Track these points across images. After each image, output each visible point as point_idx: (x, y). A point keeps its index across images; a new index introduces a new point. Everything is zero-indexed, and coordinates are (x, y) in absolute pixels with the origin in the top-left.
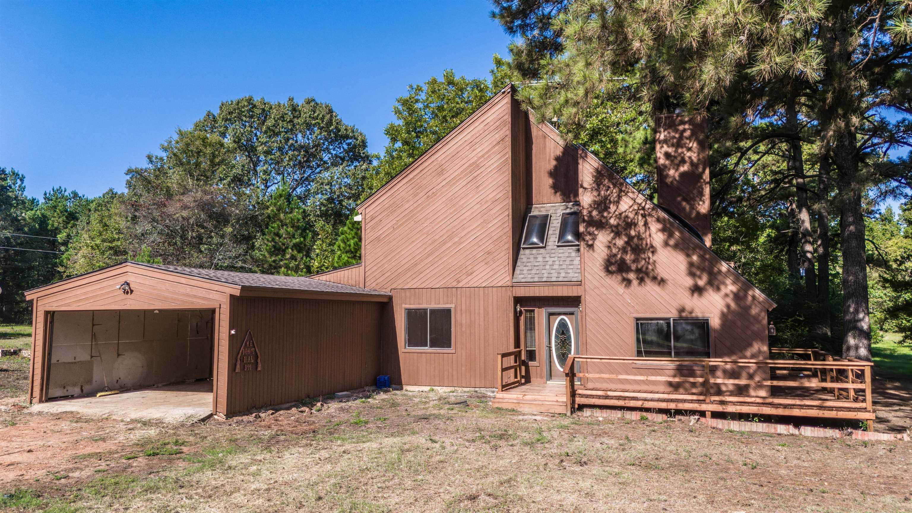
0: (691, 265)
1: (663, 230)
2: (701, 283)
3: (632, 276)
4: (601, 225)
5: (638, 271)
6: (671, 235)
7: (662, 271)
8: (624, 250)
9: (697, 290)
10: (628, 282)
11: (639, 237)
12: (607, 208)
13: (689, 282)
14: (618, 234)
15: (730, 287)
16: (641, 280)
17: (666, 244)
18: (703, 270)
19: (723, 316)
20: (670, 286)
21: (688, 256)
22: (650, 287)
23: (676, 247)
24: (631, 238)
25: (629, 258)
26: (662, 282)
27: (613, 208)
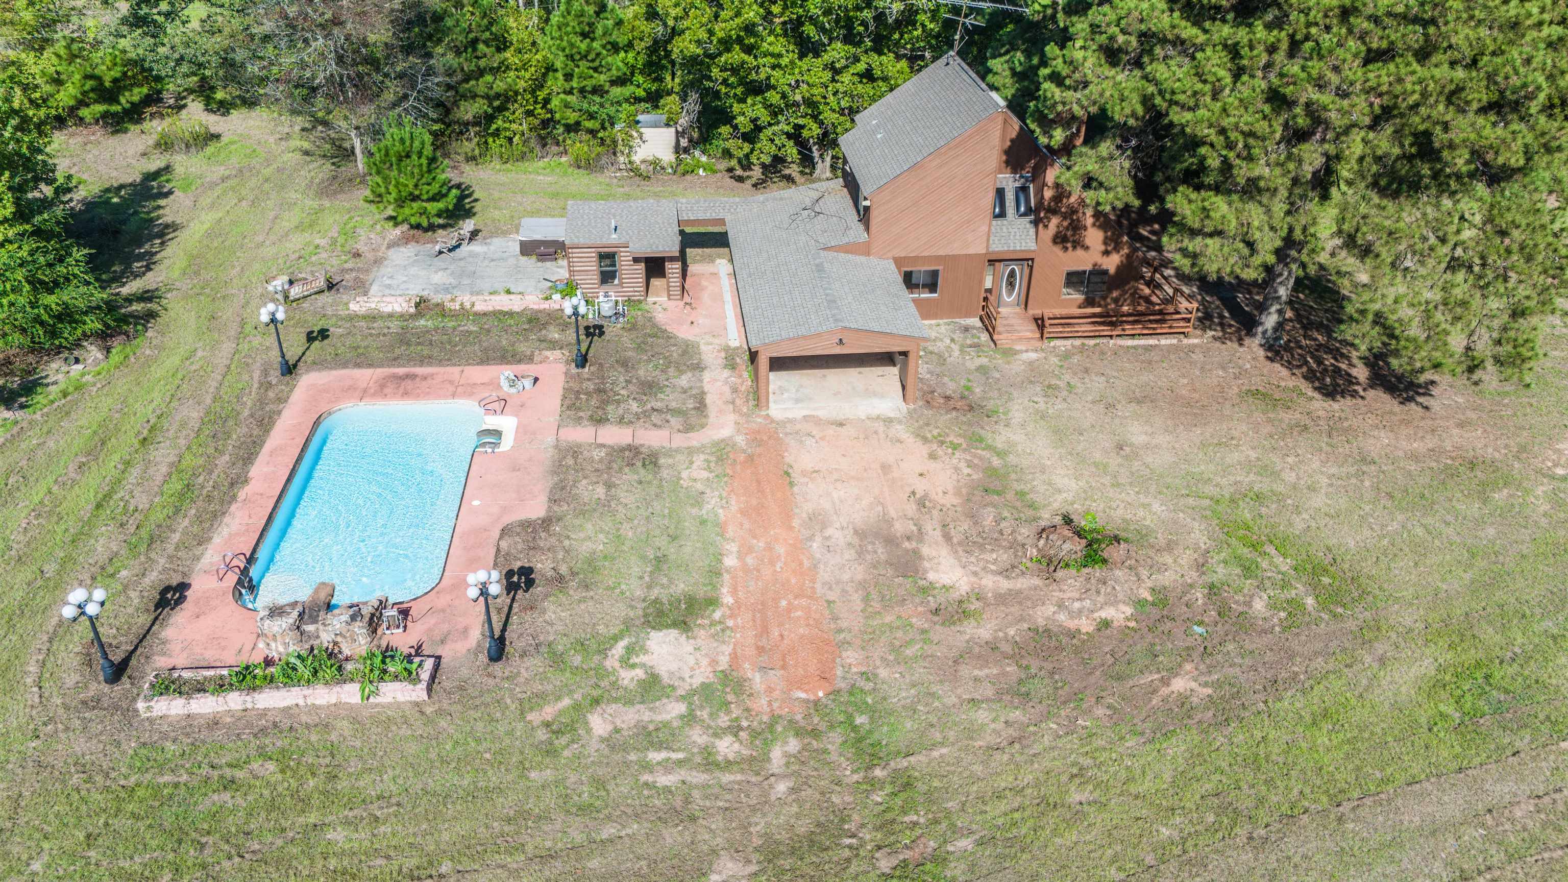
0: (1106, 238)
1: (1093, 216)
2: (1109, 248)
3: (1069, 245)
4: (1053, 211)
5: (1074, 241)
6: (1097, 220)
7: (1088, 242)
8: (1067, 228)
9: (1106, 253)
10: (1066, 249)
11: (1078, 220)
12: (1061, 201)
13: (1103, 248)
14: (1065, 218)
15: (1126, 251)
16: (1074, 248)
17: (1094, 225)
18: (1111, 240)
19: (1118, 268)
20: (1090, 252)
21: (1105, 232)
22: (1080, 252)
23: (1100, 227)
24: (1073, 221)
25: (1069, 233)
26: (1087, 248)
27: (1065, 200)
